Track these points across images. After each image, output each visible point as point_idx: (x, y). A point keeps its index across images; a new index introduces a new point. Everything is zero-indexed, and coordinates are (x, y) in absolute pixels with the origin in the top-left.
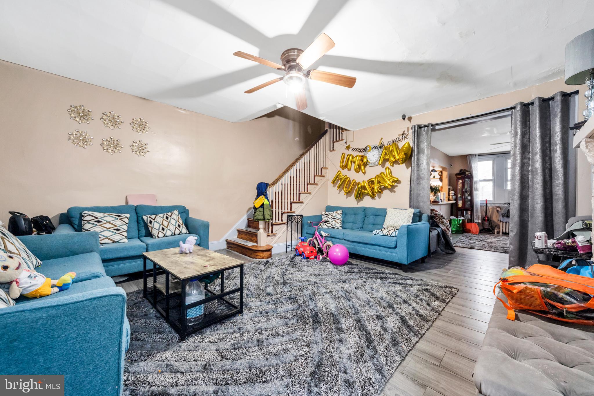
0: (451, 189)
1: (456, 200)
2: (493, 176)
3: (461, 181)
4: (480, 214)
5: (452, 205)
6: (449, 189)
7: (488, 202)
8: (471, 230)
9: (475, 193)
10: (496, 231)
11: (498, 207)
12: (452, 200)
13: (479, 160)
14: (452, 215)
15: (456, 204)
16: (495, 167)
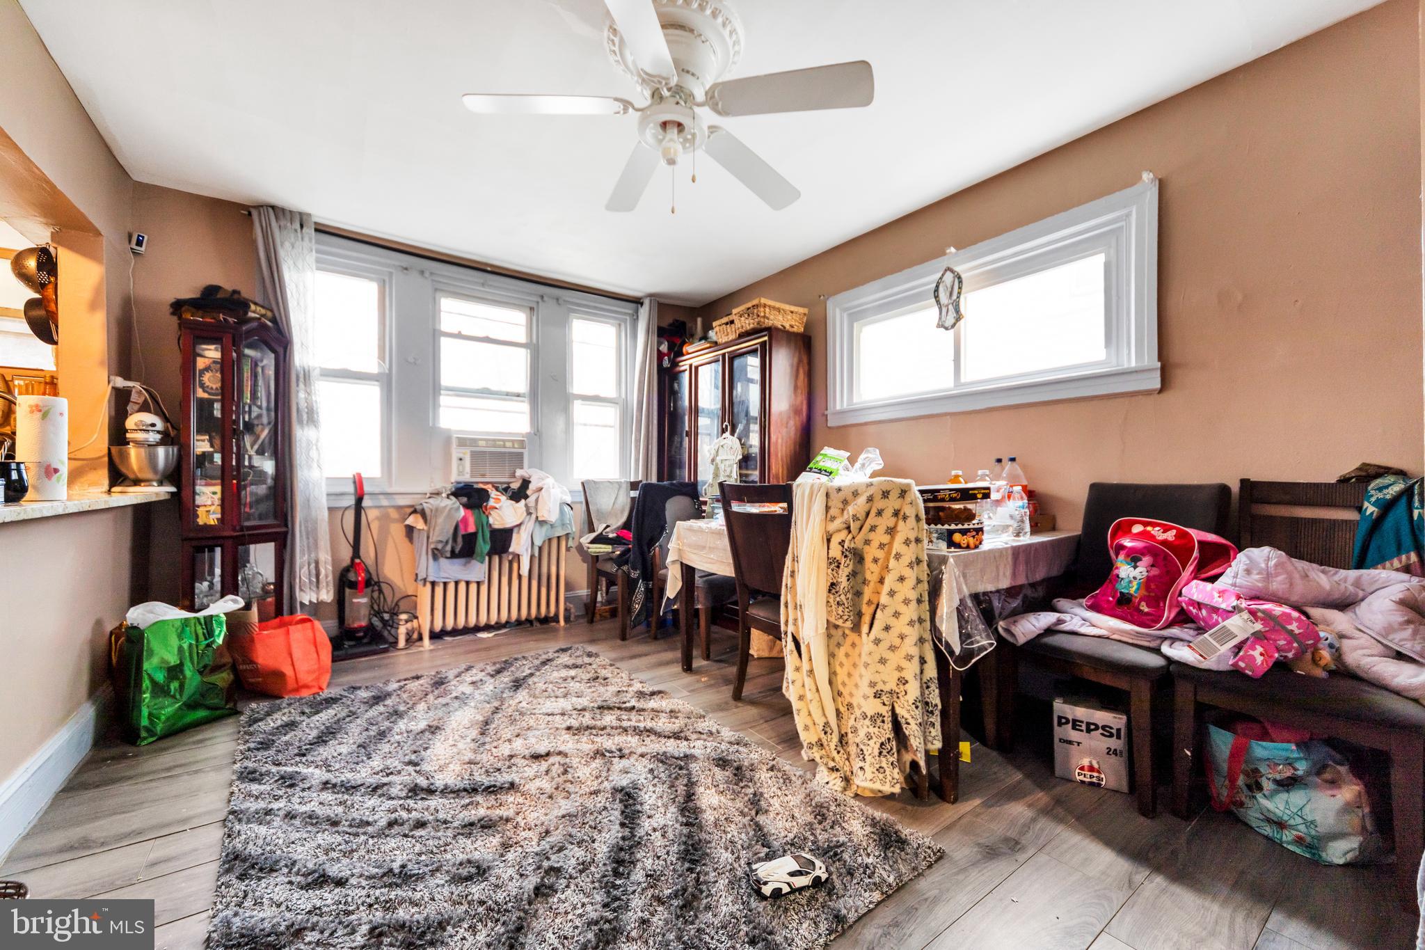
0: (134, 397)
1: (177, 475)
2: (382, 357)
3: (211, 353)
4: (325, 557)
5: (143, 514)
6: (121, 400)
7: (367, 489)
8: (288, 671)
9: (302, 435)
10: (402, 631)
11: (415, 511)
12: (150, 475)
13: (318, 261)
14: (140, 593)
15: (181, 504)
16: (392, 317)
